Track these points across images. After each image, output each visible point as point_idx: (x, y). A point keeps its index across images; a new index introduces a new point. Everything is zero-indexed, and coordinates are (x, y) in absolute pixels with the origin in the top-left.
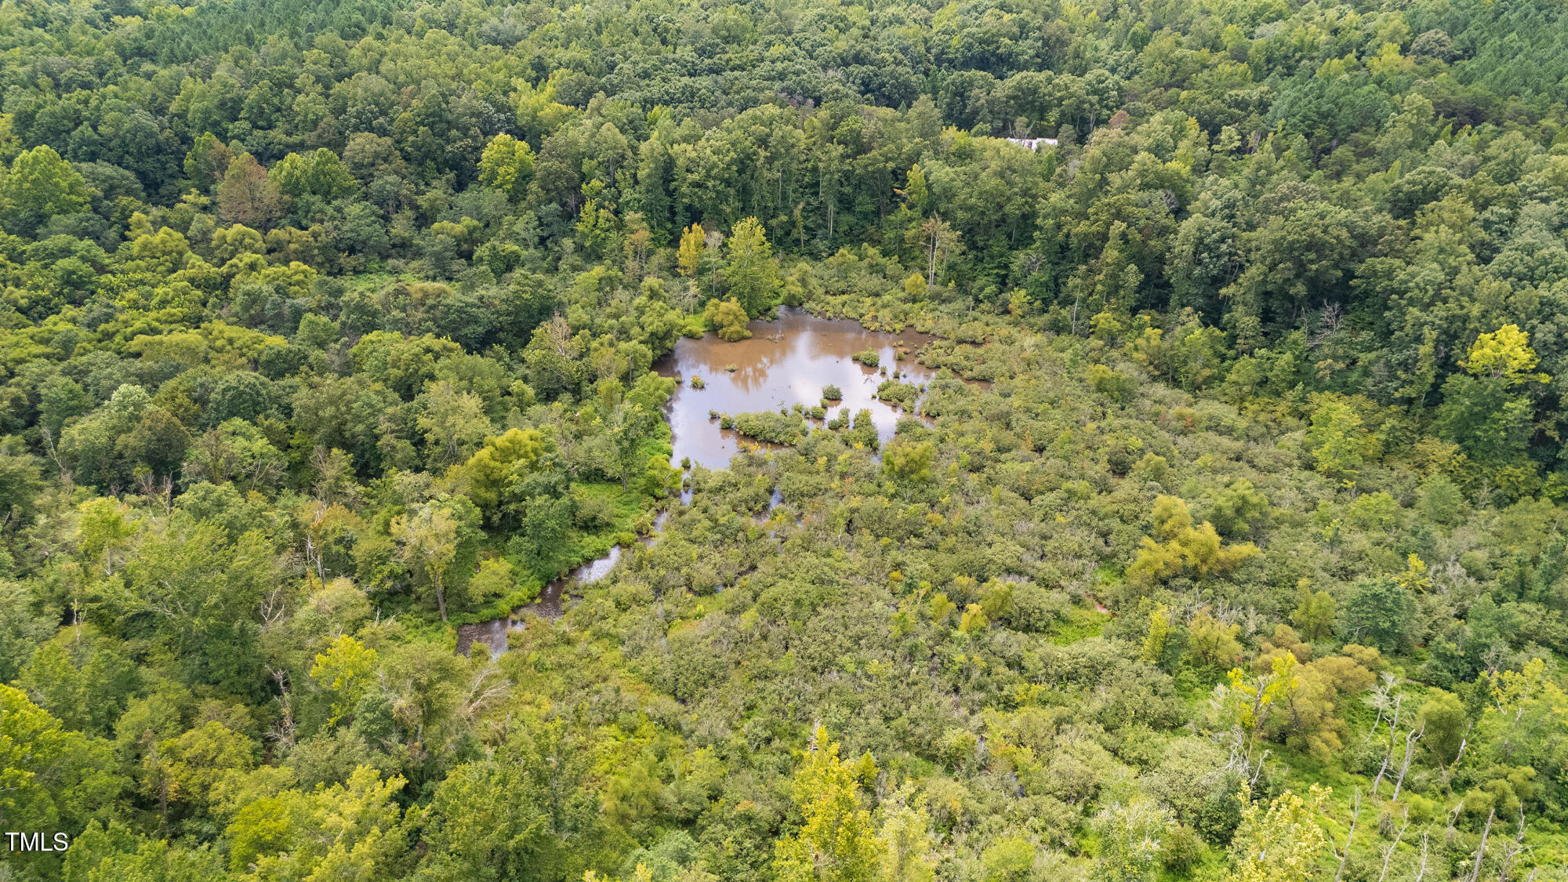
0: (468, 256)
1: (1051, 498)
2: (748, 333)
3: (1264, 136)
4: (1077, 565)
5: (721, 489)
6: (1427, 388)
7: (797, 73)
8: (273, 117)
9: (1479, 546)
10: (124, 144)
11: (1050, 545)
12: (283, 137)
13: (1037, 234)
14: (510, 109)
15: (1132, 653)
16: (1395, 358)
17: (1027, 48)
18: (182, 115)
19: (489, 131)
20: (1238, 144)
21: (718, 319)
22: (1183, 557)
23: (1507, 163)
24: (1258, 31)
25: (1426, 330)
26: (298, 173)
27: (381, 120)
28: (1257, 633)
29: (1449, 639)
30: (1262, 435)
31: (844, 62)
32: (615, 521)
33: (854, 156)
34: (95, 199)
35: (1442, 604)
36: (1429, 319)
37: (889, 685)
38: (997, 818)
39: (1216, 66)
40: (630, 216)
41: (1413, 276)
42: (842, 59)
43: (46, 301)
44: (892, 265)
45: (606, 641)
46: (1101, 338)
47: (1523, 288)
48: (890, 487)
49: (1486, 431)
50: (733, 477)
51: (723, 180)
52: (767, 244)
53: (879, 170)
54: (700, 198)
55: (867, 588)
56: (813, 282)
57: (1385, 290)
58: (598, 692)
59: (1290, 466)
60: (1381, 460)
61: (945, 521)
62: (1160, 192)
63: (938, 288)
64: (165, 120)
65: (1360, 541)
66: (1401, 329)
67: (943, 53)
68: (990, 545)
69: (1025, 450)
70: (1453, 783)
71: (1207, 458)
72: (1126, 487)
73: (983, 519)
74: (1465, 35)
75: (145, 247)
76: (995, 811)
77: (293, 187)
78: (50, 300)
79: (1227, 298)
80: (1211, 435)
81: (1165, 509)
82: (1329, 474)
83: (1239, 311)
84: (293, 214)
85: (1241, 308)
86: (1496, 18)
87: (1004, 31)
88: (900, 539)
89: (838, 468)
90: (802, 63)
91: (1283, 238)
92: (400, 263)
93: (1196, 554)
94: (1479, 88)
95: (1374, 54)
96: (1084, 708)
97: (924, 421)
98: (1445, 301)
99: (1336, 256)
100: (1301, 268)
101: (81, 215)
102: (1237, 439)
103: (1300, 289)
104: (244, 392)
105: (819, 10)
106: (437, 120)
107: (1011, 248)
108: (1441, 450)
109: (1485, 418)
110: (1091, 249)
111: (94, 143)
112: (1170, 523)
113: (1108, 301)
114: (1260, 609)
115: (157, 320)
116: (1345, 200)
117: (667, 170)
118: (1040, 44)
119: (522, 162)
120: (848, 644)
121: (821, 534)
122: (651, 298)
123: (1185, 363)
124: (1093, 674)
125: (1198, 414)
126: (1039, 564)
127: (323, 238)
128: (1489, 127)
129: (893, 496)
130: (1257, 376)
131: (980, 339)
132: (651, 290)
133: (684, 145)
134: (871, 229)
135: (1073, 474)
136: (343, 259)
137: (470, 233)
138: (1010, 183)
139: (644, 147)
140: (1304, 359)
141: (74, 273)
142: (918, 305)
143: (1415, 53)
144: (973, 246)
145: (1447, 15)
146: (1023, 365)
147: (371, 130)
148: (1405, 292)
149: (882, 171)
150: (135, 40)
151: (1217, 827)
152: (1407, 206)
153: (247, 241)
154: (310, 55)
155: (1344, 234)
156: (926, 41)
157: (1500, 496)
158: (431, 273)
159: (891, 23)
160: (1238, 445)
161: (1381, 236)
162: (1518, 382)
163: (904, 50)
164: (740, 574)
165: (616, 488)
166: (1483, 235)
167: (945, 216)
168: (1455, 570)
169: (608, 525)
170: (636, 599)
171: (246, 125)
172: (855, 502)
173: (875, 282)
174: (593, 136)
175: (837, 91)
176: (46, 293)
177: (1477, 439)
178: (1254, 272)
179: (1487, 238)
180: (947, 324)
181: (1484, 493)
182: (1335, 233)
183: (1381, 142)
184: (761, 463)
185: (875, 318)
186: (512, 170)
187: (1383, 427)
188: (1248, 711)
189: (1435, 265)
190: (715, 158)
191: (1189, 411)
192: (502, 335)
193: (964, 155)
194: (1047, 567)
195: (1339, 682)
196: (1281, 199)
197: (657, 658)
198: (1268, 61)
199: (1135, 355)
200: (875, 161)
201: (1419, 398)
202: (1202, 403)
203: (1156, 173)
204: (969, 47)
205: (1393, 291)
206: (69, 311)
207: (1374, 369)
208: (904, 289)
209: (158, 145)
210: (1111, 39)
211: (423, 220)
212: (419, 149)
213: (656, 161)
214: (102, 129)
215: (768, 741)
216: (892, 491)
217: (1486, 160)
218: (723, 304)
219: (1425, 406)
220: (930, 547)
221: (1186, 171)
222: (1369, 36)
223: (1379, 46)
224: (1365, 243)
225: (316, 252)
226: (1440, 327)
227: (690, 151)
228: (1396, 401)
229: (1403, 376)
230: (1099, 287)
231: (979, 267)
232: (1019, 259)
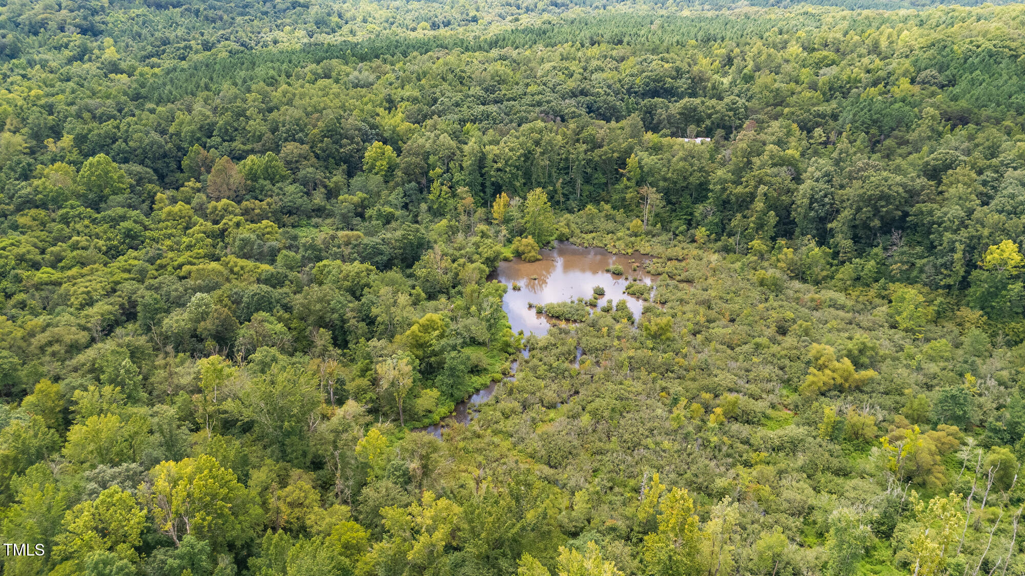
0: (361, 215)
1: (746, 348)
2: (539, 257)
3: (840, 133)
4: (769, 386)
5: (546, 348)
6: (960, 279)
7: (548, 102)
8: (234, 134)
9: (1002, 369)
10: (145, 152)
11: (752, 375)
12: (242, 147)
13: (710, 194)
14: (377, 127)
15: (813, 434)
16: (940, 261)
17: (682, 84)
18: (178, 134)
19: (367, 139)
20: (825, 139)
21: (521, 249)
22: (834, 379)
23: (989, 148)
24: (821, 72)
25: (957, 244)
26: (255, 167)
27: (300, 135)
28: (884, 421)
29: (997, 420)
30: (862, 309)
31: (573, 95)
32: (489, 368)
33: (592, 150)
34: (131, 186)
35: (988, 402)
36: (958, 238)
37: (676, 455)
38: (756, 526)
39: (801, 93)
40: (460, 190)
41: (946, 214)
42: (573, 93)
43: (116, 247)
44: (619, 215)
45: (501, 436)
46: (755, 255)
47: (1011, 219)
48: (650, 344)
49: (998, 302)
50: (553, 341)
51: (516, 167)
52: (549, 204)
53: (608, 158)
54: (502, 178)
55: (648, 402)
56: (573, 226)
57: (929, 222)
58: (504, 463)
59: (883, 326)
60: (935, 322)
61: (686, 363)
62: (785, 168)
63: (650, 228)
64: (167, 137)
65: (933, 368)
66: (941, 245)
67: (631, 88)
68: (716, 376)
69: (724, 322)
70: (1011, 500)
71: (834, 323)
72: (789, 341)
73: (709, 361)
74: (948, 73)
75: (169, 214)
76: (753, 523)
77: (253, 176)
78: (118, 247)
79: (831, 229)
80: (832, 310)
81: (818, 352)
82: (906, 330)
83: (839, 237)
84: (254, 192)
85: (840, 236)
86: (965, 62)
87: (667, 74)
88: (662, 374)
89: (616, 334)
90: (550, 96)
91: (865, 193)
92: (319, 220)
93: (841, 377)
94: (963, 103)
95: (894, 84)
96: (792, 465)
97: (659, 306)
98: (966, 227)
99: (897, 203)
100: (877, 211)
101: (126, 195)
102: (848, 312)
103: (876, 223)
104: (264, 296)
105: (552, 64)
106: (334, 133)
107: (693, 203)
108: (973, 315)
109: (997, 295)
110: (745, 202)
111: (126, 152)
112: (823, 359)
113: (757, 232)
114: (883, 407)
115: (191, 257)
116: (898, 170)
117: (481, 161)
118: (690, 81)
119: (390, 158)
120: (646, 433)
121: (614, 372)
122: (482, 237)
123: (809, 268)
124: (793, 446)
125: (823, 298)
126: (747, 386)
127: (273, 206)
128: (971, 126)
129: (653, 349)
130: (854, 275)
131: (680, 258)
132: (482, 232)
133: (492, 147)
134: (604, 194)
135: (756, 334)
136: (286, 218)
137: (362, 202)
138: (692, 165)
139: (466, 148)
140: (882, 263)
141: (131, 230)
142: (639, 238)
143: (919, 83)
144: (669, 202)
145: (936, 60)
146: (711, 272)
147: (295, 140)
148: (942, 223)
149: (610, 159)
150: (135, 89)
151: (883, 528)
152: (935, 173)
153: (231, 209)
154: (250, 97)
155: (901, 190)
156: (620, 81)
157: (1009, 341)
158: (340, 226)
159: (596, 70)
160: (850, 315)
161: (923, 190)
162: (1015, 273)
163: (609, 87)
164: (571, 396)
165: (483, 348)
166: (982, 188)
167: (652, 185)
168: (992, 383)
169: (485, 369)
170: (513, 411)
171: (219, 140)
172: (631, 353)
173: (610, 225)
174: (435, 142)
175: (574, 112)
176: (116, 243)
177: (993, 307)
178: (846, 214)
179: (985, 190)
180: (659, 249)
181: (1000, 339)
182: (896, 189)
183: (912, 136)
184: (567, 332)
185: (614, 246)
186: (385, 163)
187: (935, 302)
188: (894, 461)
189: (958, 207)
190: (511, 154)
191: (817, 296)
192: (396, 261)
193: (656, 149)
194: (752, 387)
195: (939, 445)
196: (859, 171)
197: (534, 443)
198: (830, 89)
199: (779, 264)
200: (606, 153)
201: (955, 284)
202: (823, 292)
203: (780, 157)
204: (647, 85)
205: (934, 223)
206: (132, 253)
207: (926, 268)
208: (628, 229)
209: (165, 152)
210: (730, 77)
211: (331, 194)
212: (324, 151)
213: (475, 156)
214: (131, 144)
215: (611, 488)
216: (651, 346)
217: (977, 145)
218: (524, 240)
219: (959, 289)
220: (680, 378)
221: (797, 155)
222: (890, 74)
223: (897, 80)
224: (913, 195)
225: (270, 215)
226: (965, 242)
227: (495, 149)
228: (941, 287)
229: (945, 272)
230: (752, 225)
231: (674, 214)
232: (699, 209)
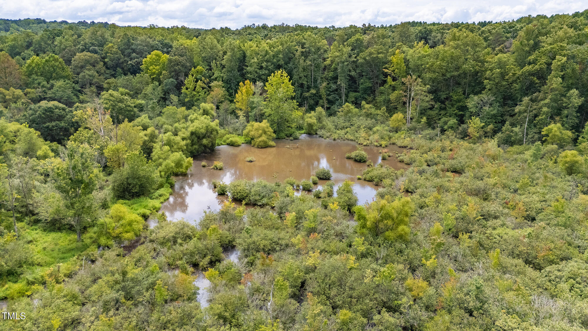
2: (272, 143)
33: (358, 54)
53: (373, 59)
54: (258, 74)
61: (431, 291)
63: (414, 124)
73: (487, 290)
77: (29, 73)
89: (307, 225)
107: (466, 96)
113: (553, 117)
117: (242, 60)
129: (364, 256)
142: (399, 133)
147: (88, 51)
149: (375, 61)
173: (369, 122)
180: (421, 142)
216: (362, 249)
218: (257, 124)
227: (255, 47)
230: (545, 109)
231: (443, 112)
232: (472, 102)
